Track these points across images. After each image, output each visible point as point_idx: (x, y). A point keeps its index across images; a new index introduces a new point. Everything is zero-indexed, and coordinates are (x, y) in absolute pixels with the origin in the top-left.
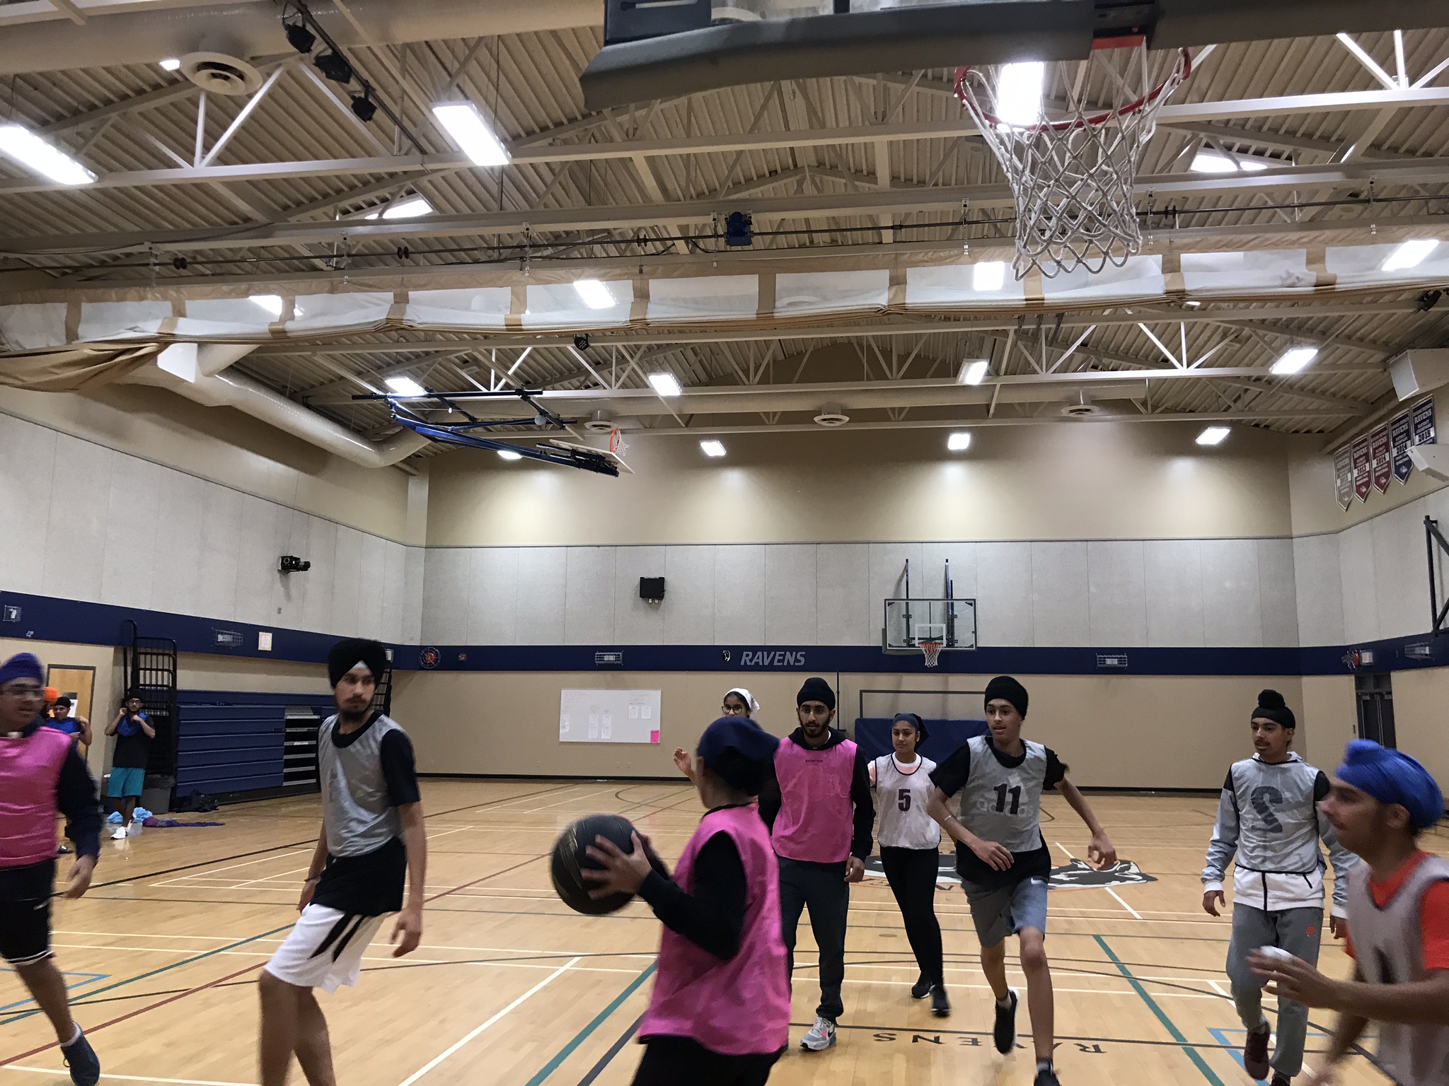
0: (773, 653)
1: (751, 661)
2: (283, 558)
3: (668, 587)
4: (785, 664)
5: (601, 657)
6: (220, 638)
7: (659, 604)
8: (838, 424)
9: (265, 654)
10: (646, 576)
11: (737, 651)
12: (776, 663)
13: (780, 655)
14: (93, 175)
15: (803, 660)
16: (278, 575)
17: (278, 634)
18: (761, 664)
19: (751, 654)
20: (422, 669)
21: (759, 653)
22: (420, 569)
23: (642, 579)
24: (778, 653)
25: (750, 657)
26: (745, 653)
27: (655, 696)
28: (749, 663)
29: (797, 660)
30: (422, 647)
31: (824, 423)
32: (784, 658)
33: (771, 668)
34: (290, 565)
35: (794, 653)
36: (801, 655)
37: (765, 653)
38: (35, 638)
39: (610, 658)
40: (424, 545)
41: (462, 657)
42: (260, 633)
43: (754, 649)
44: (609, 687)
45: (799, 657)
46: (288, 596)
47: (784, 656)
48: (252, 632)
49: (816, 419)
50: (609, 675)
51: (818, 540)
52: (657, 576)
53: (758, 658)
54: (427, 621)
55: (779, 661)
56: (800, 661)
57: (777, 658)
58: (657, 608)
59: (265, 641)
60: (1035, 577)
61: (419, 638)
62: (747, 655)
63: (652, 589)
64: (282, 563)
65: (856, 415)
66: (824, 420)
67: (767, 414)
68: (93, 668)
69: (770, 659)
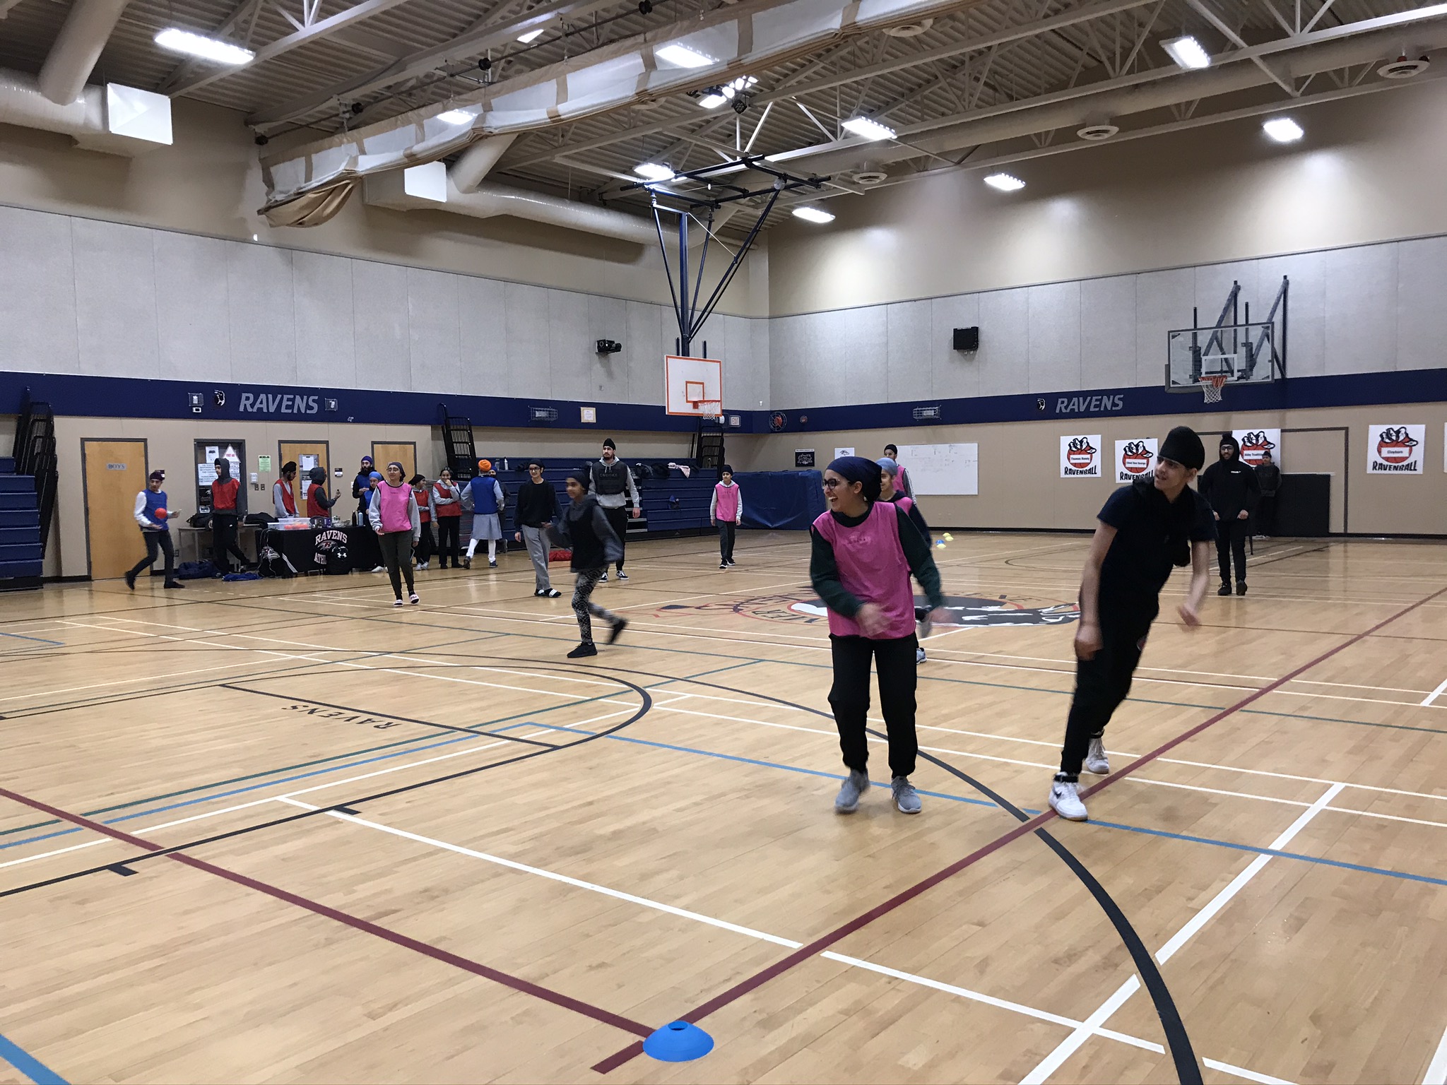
0: (1089, 398)
1: (1066, 408)
2: (598, 342)
3: (983, 337)
4: (1102, 409)
5: (920, 413)
6: (538, 414)
7: (974, 355)
8: (1106, 136)
9: (588, 426)
10: (960, 327)
11: (1052, 398)
12: (1092, 409)
13: (1096, 400)
14: (251, 52)
15: (1121, 403)
16: (596, 357)
17: (601, 408)
18: (1076, 410)
19: (1066, 400)
20: (773, 432)
21: (1075, 400)
22: (765, 340)
23: (955, 330)
24: (1094, 398)
25: (1065, 404)
26: (1060, 400)
27: (974, 447)
28: (1064, 411)
29: (1114, 404)
30: (772, 412)
31: (1088, 137)
32: (1101, 403)
33: (1087, 414)
34: (606, 348)
35: (1112, 397)
36: (1119, 399)
37: (1081, 399)
38: (354, 422)
39: (929, 413)
40: (767, 314)
41: (803, 420)
42: (582, 408)
43: (1070, 395)
44: (929, 441)
45: (1117, 401)
46: (610, 374)
47: (1101, 400)
48: (575, 407)
49: (1080, 133)
50: (929, 430)
51: (1137, 269)
52: (970, 327)
53: (1074, 405)
54: (775, 387)
55: (1096, 406)
56: (1118, 405)
57: (1094, 403)
58: (972, 359)
59: (588, 415)
60: (1401, 286)
61: (769, 404)
62: (1063, 402)
63: (966, 340)
64: (599, 347)
65: (1125, 123)
66: (1088, 133)
67: (1038, 135)
68: (414, 443)
69: (1086, 403)
